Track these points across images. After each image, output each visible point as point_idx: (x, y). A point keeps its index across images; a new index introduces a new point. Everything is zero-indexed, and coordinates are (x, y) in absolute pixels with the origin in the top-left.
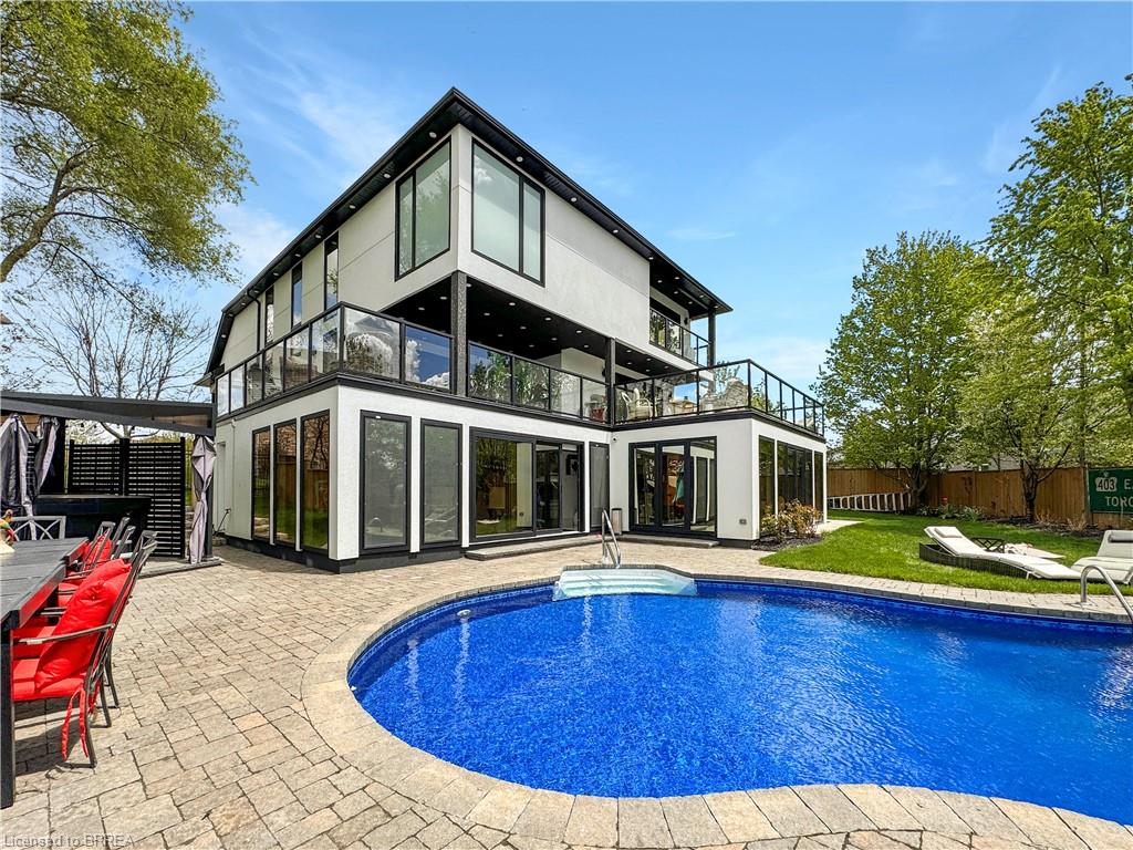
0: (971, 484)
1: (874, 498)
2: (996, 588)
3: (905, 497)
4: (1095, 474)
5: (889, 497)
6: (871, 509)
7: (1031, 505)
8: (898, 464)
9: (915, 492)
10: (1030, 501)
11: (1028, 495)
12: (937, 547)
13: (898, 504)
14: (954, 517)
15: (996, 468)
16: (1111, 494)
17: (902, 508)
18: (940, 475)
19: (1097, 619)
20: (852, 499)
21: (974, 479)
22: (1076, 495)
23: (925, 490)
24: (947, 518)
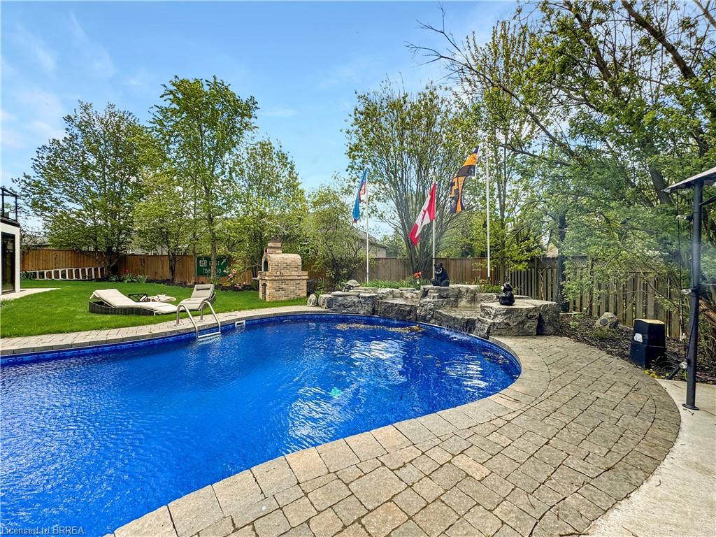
0: (144, 262)
1: (77, 271)
2: (134, 325)
3: (102, 269)
4: (199, 259)
5: (90, 270)
6: (74, 278)
7: (173, 274)
8: (96, 249)
9: (109, 267)
10: (172, 270)
11: (171, 268)
12: (101, 303)
13: (96, 274)
14: (132, 281)
15: (160, 254)
16: (205, 268)
17: (100, 277)
18: (125, 256)
19: (182, 332)
20: (57, 273)
21: (146, 260)
22: (192, 267)
23: (115, 265)
24: (128, 282)
